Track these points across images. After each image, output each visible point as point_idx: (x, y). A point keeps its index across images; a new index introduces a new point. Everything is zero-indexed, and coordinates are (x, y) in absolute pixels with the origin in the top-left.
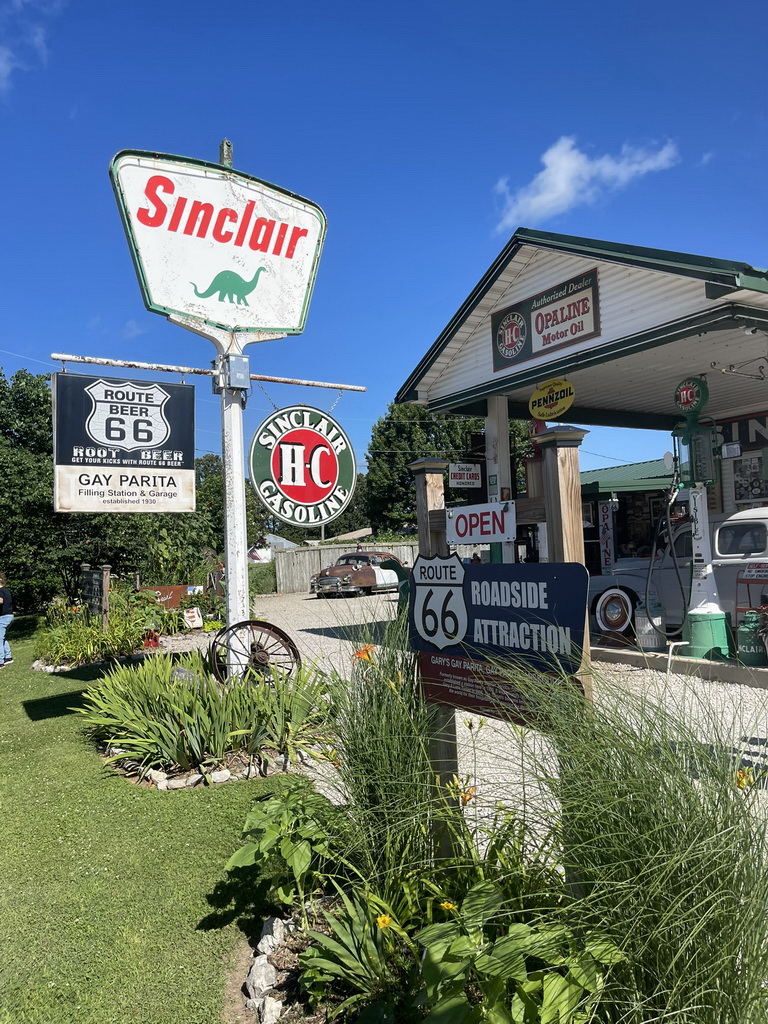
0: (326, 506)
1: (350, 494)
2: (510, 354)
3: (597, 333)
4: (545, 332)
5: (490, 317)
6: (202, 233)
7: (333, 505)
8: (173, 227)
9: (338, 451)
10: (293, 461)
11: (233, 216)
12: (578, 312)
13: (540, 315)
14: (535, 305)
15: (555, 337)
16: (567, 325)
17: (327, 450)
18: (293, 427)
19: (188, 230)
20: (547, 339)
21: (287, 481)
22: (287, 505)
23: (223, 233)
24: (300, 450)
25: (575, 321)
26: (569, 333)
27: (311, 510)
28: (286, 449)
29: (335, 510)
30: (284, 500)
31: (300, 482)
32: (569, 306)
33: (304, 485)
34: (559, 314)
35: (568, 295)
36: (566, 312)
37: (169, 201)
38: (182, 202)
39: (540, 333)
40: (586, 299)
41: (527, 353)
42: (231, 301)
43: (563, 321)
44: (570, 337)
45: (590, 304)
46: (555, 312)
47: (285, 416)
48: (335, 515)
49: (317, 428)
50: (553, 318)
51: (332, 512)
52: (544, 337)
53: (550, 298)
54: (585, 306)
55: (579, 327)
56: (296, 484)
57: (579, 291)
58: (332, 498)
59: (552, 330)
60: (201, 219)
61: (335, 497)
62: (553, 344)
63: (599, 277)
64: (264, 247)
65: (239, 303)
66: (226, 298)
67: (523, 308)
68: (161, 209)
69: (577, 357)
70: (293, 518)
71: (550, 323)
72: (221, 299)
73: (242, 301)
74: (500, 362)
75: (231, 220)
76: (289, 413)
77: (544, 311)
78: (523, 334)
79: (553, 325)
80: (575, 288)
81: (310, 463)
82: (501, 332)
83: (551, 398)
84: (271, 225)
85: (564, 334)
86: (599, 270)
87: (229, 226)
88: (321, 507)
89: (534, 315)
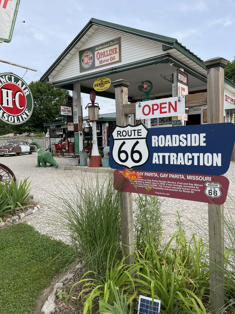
0: (22, 117)
1: (31, 113)
2: (86, 66)
3: (120, 61)
4: (100, 59)
5: (78, 52)
7: (24, 116)
9: (26, 95)
10: (7, 96)
12: (113, 53)
13: (98, 53)
14: (96, 49)
15: (104, 61)
16: (109, 57)
17: (22, 94)
18: (7, 82)
20: (101, 62)
21: (5, 104)
22: (5, 115)
24: (10, 92)
25: (112, 56)
26: (109, 60)
27: (16, 118)
28: (4, 91)
29: (26, 118)
30: (4, 113)
31: (11, 105)
32: (110, 50)
33: (13, 107)
34: (106, 53)
35: (109, 46)
36: (108, 53)
39: (98, 59)
40: (116, 48)
41: (93, 67)
43: (107, 56)
44: (110, 62)
45: (118, 50)
46: (104, 52)
47: (3, 77)
48: (25, 120)
49: (17, 84)
50: (103, 54)
51: (24, 119)
52: (100, 61)
53: (102, 47)
54: (116, 51)
55: (113, 58)
56: (9, 106)
57: (113, 45)
58: (24, 113)
59: (103, 59)
61: (25, 113)
62: (103, 64)
63: (122, 40)
67: (92, 49)
69: (112, 69)
70: (8, 120)
71: (102, 56)
74: (82, 69)
76: (5, 76)
77: (100, 51)
78: (92, 59)
79: (103, 57)
80: (112, 44)
81: (15, 98)
82: (83, 58)
83: (102, 84)
85: (107, 60)
86: (122, 38)
88: (20, 117)
89: (96, 53)
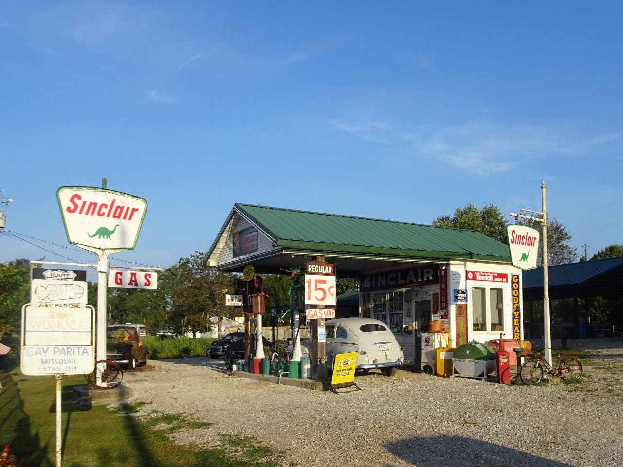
6: (92, 214)
8: (81, 212)
11: (106, 206)
19: (87, 213)
23: (101, 213)
37: (80, 203)
38: (85, 203)
42: (104, 238)
60: (93, 208)
64: (119, 217)
65: (107, 239)
66: (102, 237)
68: (76, 206)
72: (99, 238)
73: (108, 238)
75: (105, 208)
84: (122, 208)
87: (104, 210)
